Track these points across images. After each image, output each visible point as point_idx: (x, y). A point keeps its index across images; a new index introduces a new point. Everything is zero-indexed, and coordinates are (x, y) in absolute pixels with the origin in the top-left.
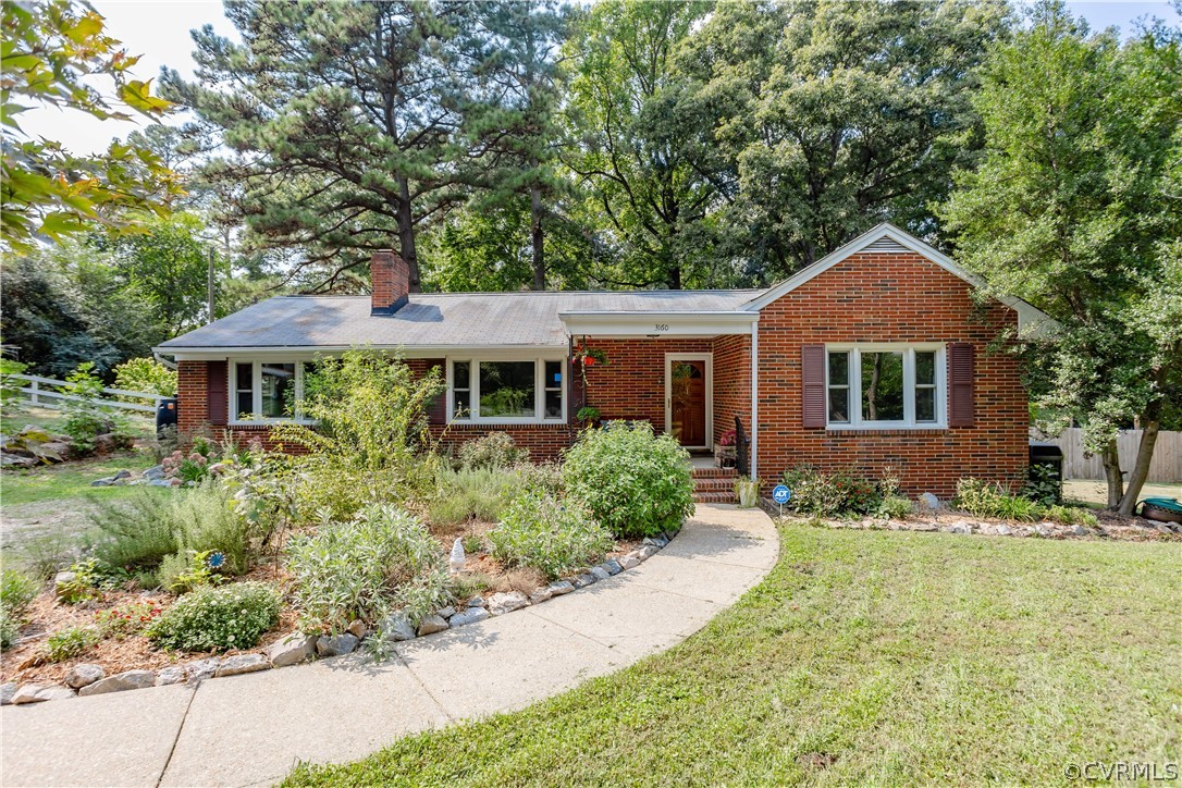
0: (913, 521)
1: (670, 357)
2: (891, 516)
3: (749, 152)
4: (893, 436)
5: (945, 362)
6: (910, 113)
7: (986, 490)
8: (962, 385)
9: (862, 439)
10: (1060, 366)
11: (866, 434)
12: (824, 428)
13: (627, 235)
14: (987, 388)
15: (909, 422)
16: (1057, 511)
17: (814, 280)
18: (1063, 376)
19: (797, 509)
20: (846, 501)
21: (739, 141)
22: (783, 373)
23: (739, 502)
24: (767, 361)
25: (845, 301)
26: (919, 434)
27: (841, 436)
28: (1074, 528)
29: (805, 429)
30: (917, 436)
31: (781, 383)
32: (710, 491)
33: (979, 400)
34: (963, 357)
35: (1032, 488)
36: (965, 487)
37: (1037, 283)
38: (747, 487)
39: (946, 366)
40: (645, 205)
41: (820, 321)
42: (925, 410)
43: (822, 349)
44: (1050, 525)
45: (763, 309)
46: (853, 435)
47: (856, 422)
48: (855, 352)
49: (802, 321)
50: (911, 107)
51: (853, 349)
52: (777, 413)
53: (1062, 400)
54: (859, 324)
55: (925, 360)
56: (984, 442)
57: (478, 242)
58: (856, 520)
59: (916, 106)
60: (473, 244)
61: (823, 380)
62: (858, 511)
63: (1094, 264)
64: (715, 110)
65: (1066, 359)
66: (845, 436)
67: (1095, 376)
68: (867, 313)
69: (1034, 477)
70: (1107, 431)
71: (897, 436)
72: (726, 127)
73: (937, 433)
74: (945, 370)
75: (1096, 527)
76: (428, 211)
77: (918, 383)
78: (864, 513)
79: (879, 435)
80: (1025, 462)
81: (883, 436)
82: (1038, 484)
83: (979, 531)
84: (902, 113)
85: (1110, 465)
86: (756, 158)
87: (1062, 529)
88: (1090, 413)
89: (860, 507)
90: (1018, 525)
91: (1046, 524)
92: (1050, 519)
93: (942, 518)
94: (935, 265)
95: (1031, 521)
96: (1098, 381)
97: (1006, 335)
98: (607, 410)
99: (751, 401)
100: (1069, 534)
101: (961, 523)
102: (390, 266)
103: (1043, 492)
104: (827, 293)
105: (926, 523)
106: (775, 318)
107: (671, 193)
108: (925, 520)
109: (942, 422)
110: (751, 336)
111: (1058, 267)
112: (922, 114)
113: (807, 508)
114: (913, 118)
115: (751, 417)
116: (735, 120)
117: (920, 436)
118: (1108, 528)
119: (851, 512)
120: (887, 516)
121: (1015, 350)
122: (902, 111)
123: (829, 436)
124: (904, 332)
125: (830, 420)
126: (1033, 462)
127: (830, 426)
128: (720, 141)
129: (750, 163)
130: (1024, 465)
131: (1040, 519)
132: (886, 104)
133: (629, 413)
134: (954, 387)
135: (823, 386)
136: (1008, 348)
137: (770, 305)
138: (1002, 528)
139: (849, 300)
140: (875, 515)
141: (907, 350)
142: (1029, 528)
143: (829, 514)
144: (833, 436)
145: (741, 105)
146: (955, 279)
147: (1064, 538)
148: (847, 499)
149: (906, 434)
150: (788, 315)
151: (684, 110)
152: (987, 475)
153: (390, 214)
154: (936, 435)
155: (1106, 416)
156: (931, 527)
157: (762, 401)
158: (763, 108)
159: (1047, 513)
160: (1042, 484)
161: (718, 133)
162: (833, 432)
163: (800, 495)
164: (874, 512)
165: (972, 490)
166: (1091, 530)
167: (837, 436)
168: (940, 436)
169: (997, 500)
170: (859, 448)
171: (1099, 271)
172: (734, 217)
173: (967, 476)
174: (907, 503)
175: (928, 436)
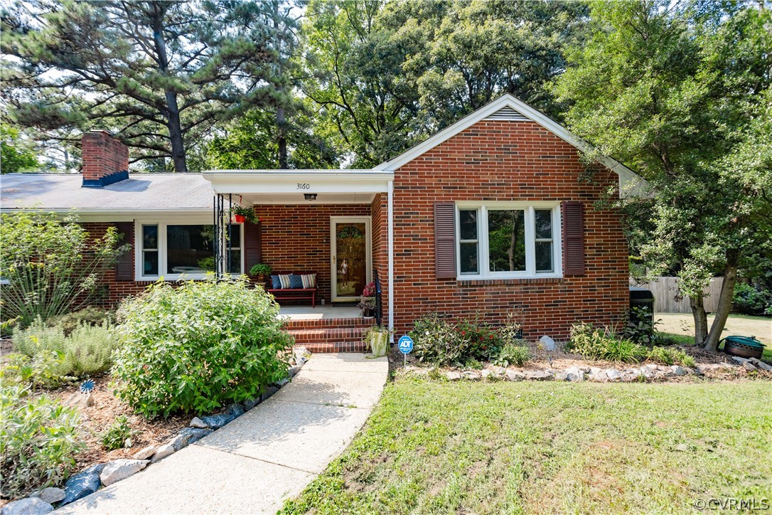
0: (530, 367)
1: (335, 220)
2: (510, 362)
3: (425, 78)
4: (516, 285)
5: (560, 219)
6: (538, 53)
7: (596, 335)
8: (573, 239)
9: (489, 288)
10: (658, 217)
11: (493, 283)
12: (455, 279)
13: (353, 147)
14: (595, 241)
15: (530, 272)
16: (659, 351)
17: (445, 143)
18: (661, 225)
19: (421, 359)
20: (468, 349)
21: (419, 71)
22: (418, 228)
23: (370, 351)
24: (403, 217)
25: (472, 163)
26: (539, 282)
27: (471, 286)
28: (674, 368)
29: (438, 280)
30: (536, 284)
31: (416, 237)
32: (347, 340)
33: (588, 252)
34: (574, 214)
35: (632, 328)
36: (578, 331)
37: (638, 139)
38: (376, 337)
39: (560, 222)
40: (366, 127)
41: (450, 181)
42: (544, 261)
43: (452, 206)
44: (653, 366)
45: (399, 169)
46: (482, 284)
47: (485, 272)
48: (483, 210)
49: (434, 181)
50: (538, 50)
51: (480, 207)
52: (412, 266)
53: (660, 249)
54: (485, 184)
55: (543, 217)
56: (592, 288)
57: (238, 147)
58: (476, 368)
59: (542, 49)
60: (234, 149)
61: (454, 235)
62: (479, 359)
63: (686, 122)
64: (403, 48)
65: (663, 211)
66: (474, 286)
67: (689, 225)
68: (492, 174)
69: (633, 318)
70: (701, 277)
71: (520, 284)
72: (410, 61)
73: (553, 282)
74: (560, 226)
75: (693, 367)
76: (194, 121)
77: (537, 237)
78: (486, 360)
79: (504, 284)
80: (626, 305)
81: (508, 285)
82: (637, 324)
83: (590, 376)
84: (533, 53)
85: (696, 306)
86: (430, 82)
87: (664, 370)
88: (685, 260)
89: (483, 353)
90: (625, 367)
91: (649, 365)
92: (652, 359)
93: (557, 363)
94: (550, 133)
95: (636, 363)
96: (693, 230)
97: (611, 192)
98: (280, 266)
99: (387, 255)
100: (670, 374)
101: (573, 367)
102: (100, 144)
103: (641, 331)
104: (456, 155)
105: (542, 369)
106: (410, 178)
107: (382, 117)
108: (541, 365)
109: (558, 271)
110: (387, 194)
111: (656, 123)
112: (546, 55)
113: (430, 357)
114: (540, 57)
115: (388, 270)
116: (418, 56)
117: (540, 284)
118: (703, 367)
119: (473, 360)
120: (506, 363)
121: (618, 205)
122: (532, 53)
123: (460, 286)
124: (525, 192)
125: (462, 271)
126: (632, 305)
127: (461, 277)
128: (407, 71)
129: (426, 85)
130: (625, 308)
131: (642, 360)
132: (521, 47)
133: (299, 269)
134: (567, 241)
135: (453, 241)
136: (611, 203)
137: (405, 166)
138: (611, 373)
139: (476, 162)
140: (496, 362)
141: (528, 208)
142: (635, 371)
143: (451, 362)
144: (463, 286)
145: (422, 47)
146: (567, 145)
147: (666, 380)
148: (470, 347)
149: (527, 283)
150: (421, 175)
151: (381, 50)
152: (596, 320)
153: (162, 122)
154: (553, 284)
155: (700, 263)
156: (546, 374)
157: (397, 255)
158: (436, 47)
159: (649, 355)
160: (641, 323)
161: (405, 65)
162: (463, 282)
163: (424, 344)
164: (495, 359)
165: (584, 335)
166: (688, 369)
167: (467, 286)
168: (557, 284)
169: (606, 344)
170: (486, 296)
171: (691, 128)
172: (416, 126)
173: (578, 320)
174: (523, 350)
175: (547, 284)
